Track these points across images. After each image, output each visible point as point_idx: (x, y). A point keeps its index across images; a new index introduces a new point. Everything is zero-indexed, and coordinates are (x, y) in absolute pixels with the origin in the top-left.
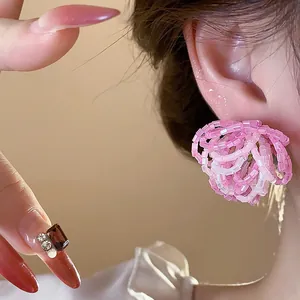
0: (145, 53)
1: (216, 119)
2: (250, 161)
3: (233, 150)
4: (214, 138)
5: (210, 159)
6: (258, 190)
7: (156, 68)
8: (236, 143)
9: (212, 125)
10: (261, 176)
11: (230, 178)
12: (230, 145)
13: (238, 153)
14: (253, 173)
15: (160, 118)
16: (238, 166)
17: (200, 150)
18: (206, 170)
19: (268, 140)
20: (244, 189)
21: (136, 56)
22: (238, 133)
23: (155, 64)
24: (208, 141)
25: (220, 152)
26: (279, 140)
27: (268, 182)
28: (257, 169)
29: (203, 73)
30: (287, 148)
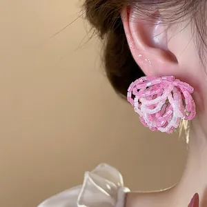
0: (94, 28)
1: (144, 75)
2: (167, 103)
3: (155, 96)
4: (142, 88)
5: (140, 103)
6: (172, 123)
7: (102, 39)
8: (157, 92)
9: (141, 80)
10: (174, 114)
11: (153, 116)
12: (154, 92)
13: (159, 98)
14: (169, 112)
15: (105, 73)
16: (159, 108)
17: (133, 97)
18: (137, 111)
19: (179, 89)
20: (163, 123)
21: (88, 30)
22: (158, 85)
23: (101, 36)
24: (138, 90)
25: (147, 98)
26: (187, 89)
27: (178, 116)
28: (172, 109)
29: (134, 44)
30: (192, 94)
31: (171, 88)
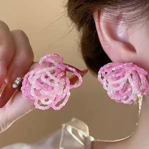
0: (74, 24)
3: (119, 78)
5: (108, 82)
6: (131, 98)
8: (120, 74)
9: (108, 65)
10: (133, 91)
11: (118, 92)
12: (117, 75)
13: (121, 80)
14: (129, 90)
16: (121, 86)
17: (102, 78)
18: (105, 88)
19: (136, 72)
20: (124, 97)
21: (69, 25)
22: (121, 69)
24: (106, 73)
25: (112, 79)
26: (142, 73)
27: (136, 93)
28: (131, 88)
29: (103, 38)
30: (146, 76)
31: (130, 72)
